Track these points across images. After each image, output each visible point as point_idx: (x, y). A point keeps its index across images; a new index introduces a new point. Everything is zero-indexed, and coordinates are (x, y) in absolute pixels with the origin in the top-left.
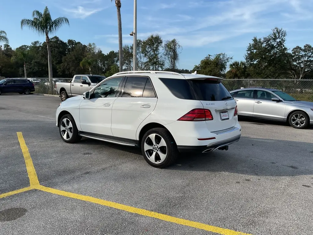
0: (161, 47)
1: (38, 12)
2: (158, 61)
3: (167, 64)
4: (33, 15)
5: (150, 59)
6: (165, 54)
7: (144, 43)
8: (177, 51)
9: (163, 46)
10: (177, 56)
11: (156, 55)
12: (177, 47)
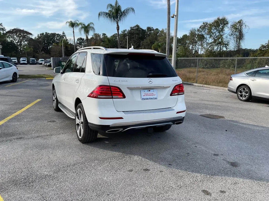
0: (227, 28)
1: (111, 5)
2: (223, 42)
3: (232, 44)
4: (107, 8)
5: (215, 40)
6: (230, 34)
7: (210, 25)
8: (243, 31)
9: (229, 27)
10: (242, 36)
11: (222, 36)
12: (243, 27)
